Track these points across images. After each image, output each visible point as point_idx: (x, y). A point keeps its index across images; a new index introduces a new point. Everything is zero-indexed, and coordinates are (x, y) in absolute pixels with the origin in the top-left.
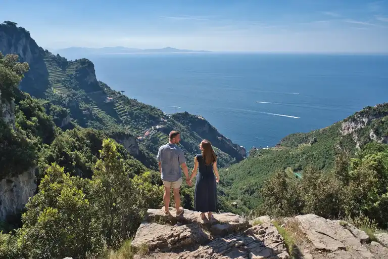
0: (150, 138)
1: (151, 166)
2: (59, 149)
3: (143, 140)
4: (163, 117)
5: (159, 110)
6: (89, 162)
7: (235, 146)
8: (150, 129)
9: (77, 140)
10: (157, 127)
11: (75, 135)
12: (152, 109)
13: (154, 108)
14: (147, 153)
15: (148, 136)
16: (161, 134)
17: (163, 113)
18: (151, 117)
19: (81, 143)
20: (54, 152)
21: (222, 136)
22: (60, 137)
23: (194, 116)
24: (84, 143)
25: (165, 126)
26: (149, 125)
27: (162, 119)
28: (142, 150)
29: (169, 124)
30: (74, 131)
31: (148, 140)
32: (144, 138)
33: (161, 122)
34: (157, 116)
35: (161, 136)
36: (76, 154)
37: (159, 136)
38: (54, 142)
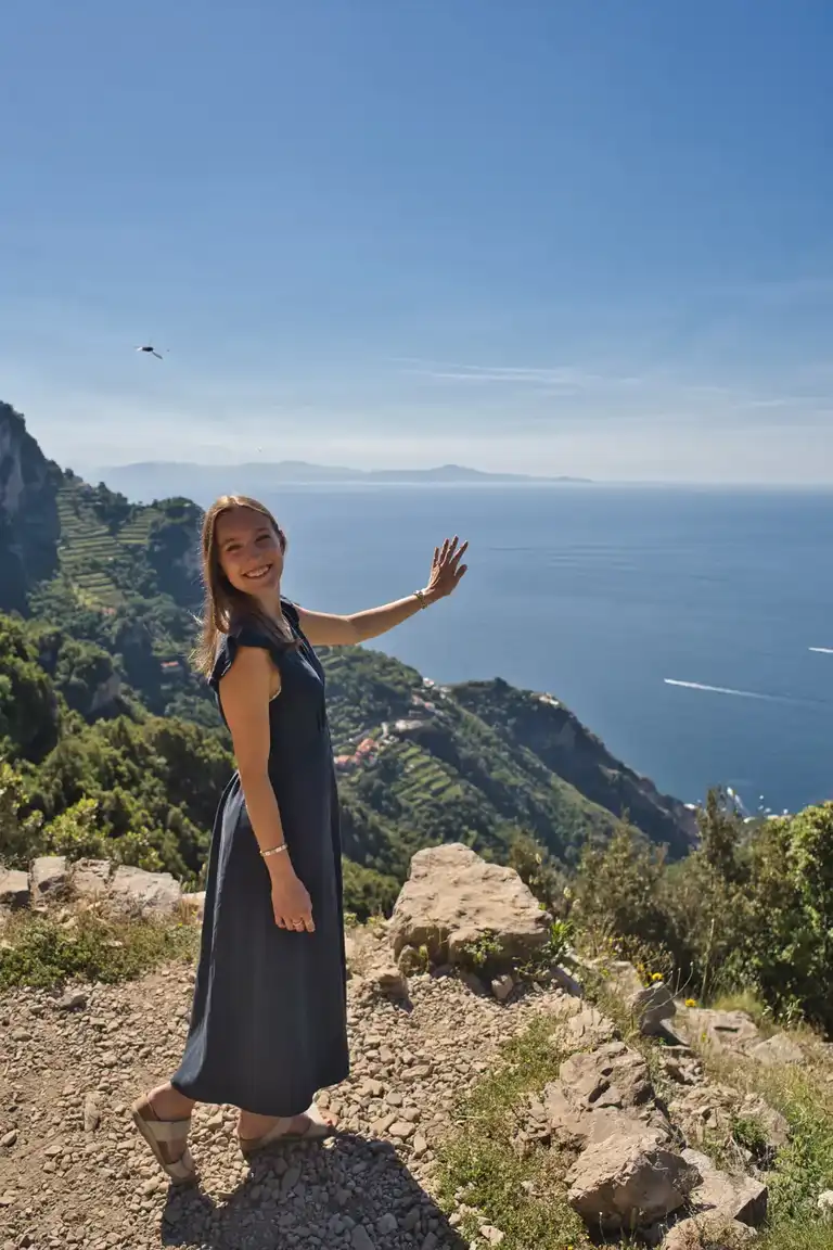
0: (373, 760)
1: (369, 858)
2: (66, 780)
3: (350, 768)
4: (420, 695)
5: (410, 669)
6: (157, 827)
7: (669, 802)
8: (377, 730)
9: (124, 756)
10: (401, 725)
11: (121, 738)
12: (384, 666)
13: (393, 663)
14: (359, 811)
15: (366, 756)
16: (413, 751)
17: (421, 679)
18: (381, 692)
19: (138, 764)
20: (47, 788)
21: (620, 767)
22: (73, 742)
23: (527, 693)
24: (149, 766)
25: (428, 723)
26: (372, 719)
27: (416, 701)
28: (344, 802)
29: (440, 719)
30: (121, 725)
31: (367, 770)
32: (355, 760)
33: (414, 708)
34: (400, 688)
35: (411, 757)
36: (117, 798)
37: (403, 756)
38: (51, 758)
